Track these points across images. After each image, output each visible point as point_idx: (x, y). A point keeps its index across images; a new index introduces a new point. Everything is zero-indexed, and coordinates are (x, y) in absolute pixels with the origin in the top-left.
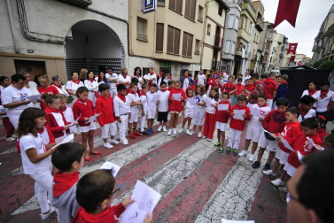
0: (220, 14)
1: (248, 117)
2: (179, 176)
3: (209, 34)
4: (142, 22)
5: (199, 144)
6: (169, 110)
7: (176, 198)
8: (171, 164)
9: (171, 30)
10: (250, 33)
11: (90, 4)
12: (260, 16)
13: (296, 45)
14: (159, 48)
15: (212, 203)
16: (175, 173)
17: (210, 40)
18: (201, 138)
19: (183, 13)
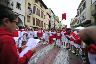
0: (49, 18)
1: (61, 35)
2: (43, 55)
3: (47, 22)
4: (29, 17)
5: (48, 46)
6: (38, 37)
7: (43, 61)
8: (40, 52)
9: (37, 20)
10: (56, 23)
11: (13, 9)
12: (58, 19)
13: (67, 26)
14: (34, 24)
15: (56, 60)
16: (41, 54)
17: (48, 23)
18: (48, 45)
19: (40, 16)
